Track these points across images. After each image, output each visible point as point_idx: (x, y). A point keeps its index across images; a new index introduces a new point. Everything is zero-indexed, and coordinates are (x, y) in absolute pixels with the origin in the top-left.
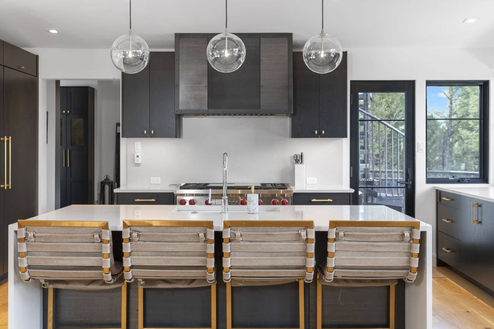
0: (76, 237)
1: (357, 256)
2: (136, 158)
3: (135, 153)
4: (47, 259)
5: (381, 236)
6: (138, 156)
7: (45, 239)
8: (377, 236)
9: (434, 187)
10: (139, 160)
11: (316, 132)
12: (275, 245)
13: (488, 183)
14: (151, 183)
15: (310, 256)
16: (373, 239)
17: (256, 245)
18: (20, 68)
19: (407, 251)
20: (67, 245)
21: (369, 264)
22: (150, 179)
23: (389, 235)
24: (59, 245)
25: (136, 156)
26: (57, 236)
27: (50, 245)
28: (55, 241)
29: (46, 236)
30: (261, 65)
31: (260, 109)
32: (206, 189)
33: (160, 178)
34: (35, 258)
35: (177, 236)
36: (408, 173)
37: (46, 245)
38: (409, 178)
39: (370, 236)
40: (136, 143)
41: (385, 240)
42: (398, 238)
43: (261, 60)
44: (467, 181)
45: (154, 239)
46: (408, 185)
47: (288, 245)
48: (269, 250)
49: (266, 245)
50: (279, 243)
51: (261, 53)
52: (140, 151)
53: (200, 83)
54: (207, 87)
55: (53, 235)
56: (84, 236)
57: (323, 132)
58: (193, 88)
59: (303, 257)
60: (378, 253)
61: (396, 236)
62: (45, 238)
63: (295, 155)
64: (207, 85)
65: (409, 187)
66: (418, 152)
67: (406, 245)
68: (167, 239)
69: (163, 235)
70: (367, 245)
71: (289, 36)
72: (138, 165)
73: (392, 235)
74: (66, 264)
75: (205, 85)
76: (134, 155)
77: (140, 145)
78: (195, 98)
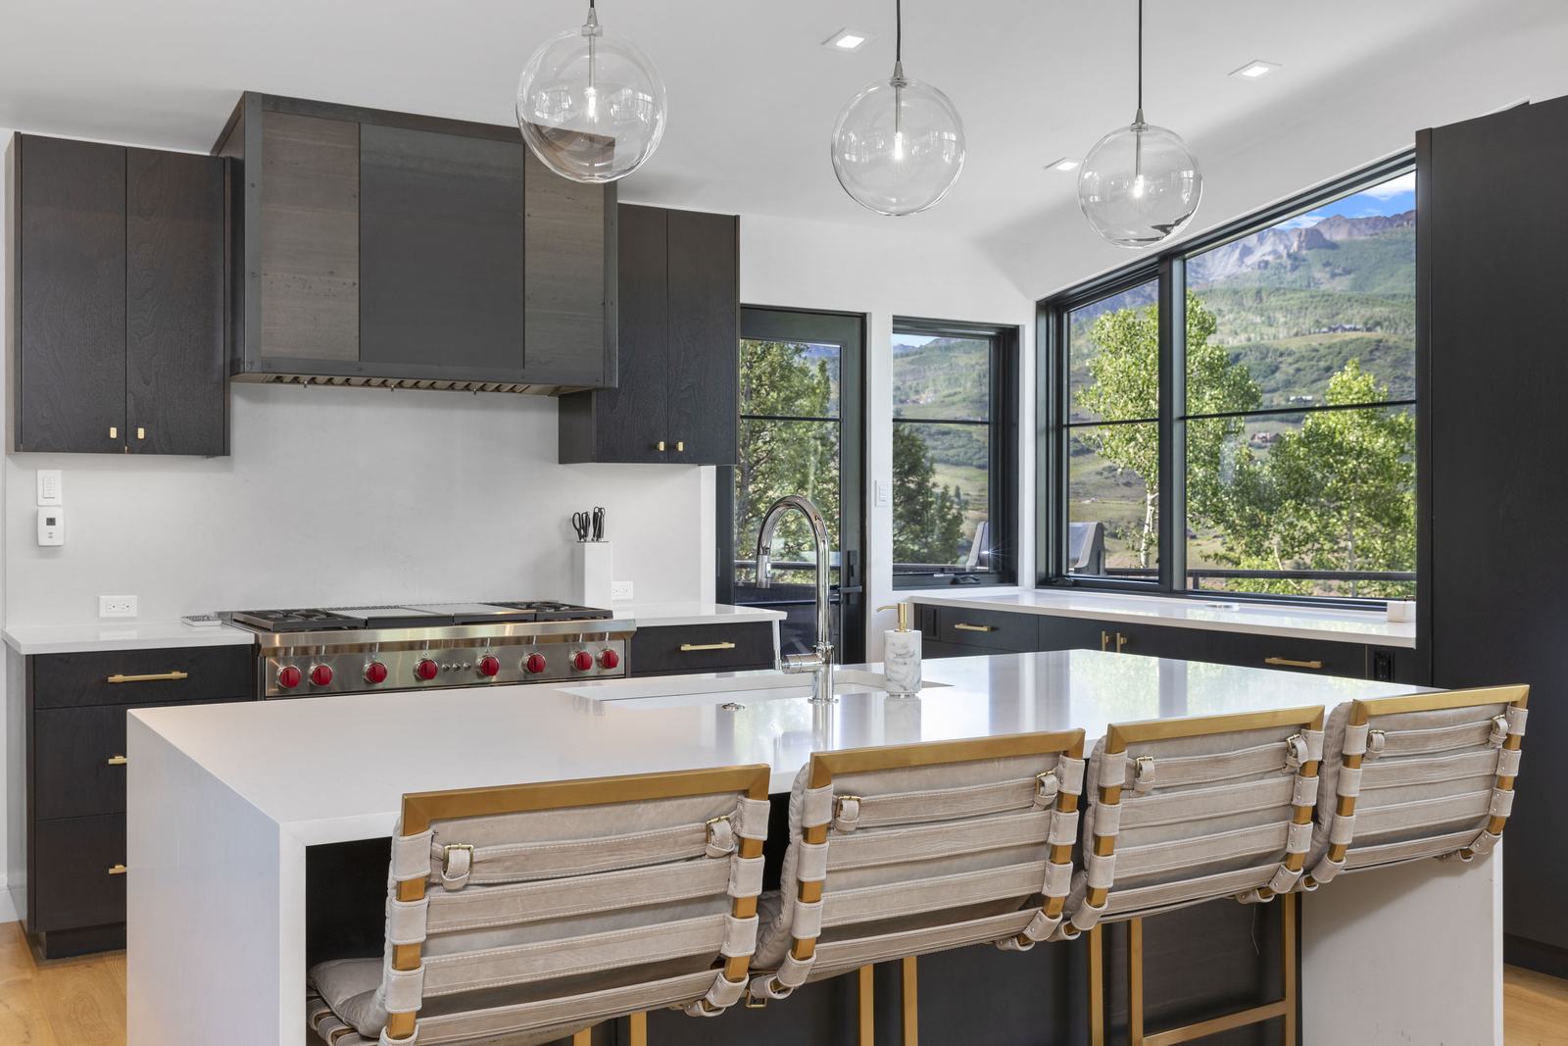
0: (637, 844)
2: (44, 528)
3: (41, 510)
4: (508, 956)
6: (51, 521)
7: (507, 869)
9: (912, 597)
10: (55, 536)
11: (662, 446)
12: (1223, 793)
13: (1017, 585)
14: (103, 613)
15: (1301, 818)
16: (1432, 747)
19: (1487, 772)
20: (599, 885)
22: (99, 598)
24: (568, 888)
25: (42, 521)
26: (564, 851)
27: (529, 894)
28: (550, 872)
29: (513, 857)
30: (526, 231)
31: (524, 367)
33: (135, 597)
34: (458, 961)
35: (970, 796)
36: (851, 564)
37: (514, 896)
38: (853, 575)
39: (1427, 738)
40: (43, 474)
41: (1454, 745)
42: (1477, 739)
44: (974, 581)
45: (899, 817)
46: (851, 596)
47: (1254, 789)
48: (1211, 813)
49: (1205, 796)
50: (1233, 787)
51: (526, 192)
52: (59, 500)
53: (332, 273)
54: (354, 287)
55: (549, 844)
56: (669, 836)
57: (681, 447)
58: (310, 287)
59: (1283, 824)
61: (1475, 734)
62: (508, 863)
63: (577, 516)
64: (357, 281)
65: (853, 601)
66: (876, 505)
68: (940, 812)
69: (931, 798)
70: (1420, 766)
72: (51, 551)
73: (1467, 732)
74: (582, 968)
75: (349, 281)
76: (36, 516)
77: (59, 480)
78: (315, 319)
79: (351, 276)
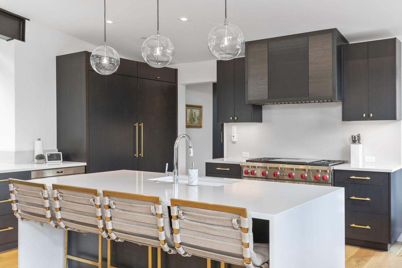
0: (33, 193)
1: (198, 236)
2: (233, 138)
3: (232, 134)
5: (214, 219)
6: (234, 136)
8: (211, 219)
10: (235, 139)
11: (364, 115)
14: (243, 156)
15: (160, 230)
16: (208, 222)
17: (125, 213)
18: (157, 78)
19: (239, 238)
21: (208, 246)
22: (242, 153)
23: (220, 219)
28: (26, 195)
30: (309, 60)
31: (309, 96)
32: (264, 163)
33: (249, 153)
39: (205, 218)
40: (233, 127)
41: (219, 223)
43: (309, 55)
51: (309, 49)
52: (235, 132)
53: (262, 79)
54: (268, 81)
57: (371, 115)
58: (258, 83)
59: (156, 230)
60: (215, 236)
61: (228, 222)
63: (354, 136)
64: (267, 80)
67: (237, 232)
70: (203, 227)
71: (334, 31)
72: (234, 143)
73: (223, 220)
75: (266, 80)
76: (231, 136)
77: (236, 128)
78: (259, 91)
79: (266, 79)
